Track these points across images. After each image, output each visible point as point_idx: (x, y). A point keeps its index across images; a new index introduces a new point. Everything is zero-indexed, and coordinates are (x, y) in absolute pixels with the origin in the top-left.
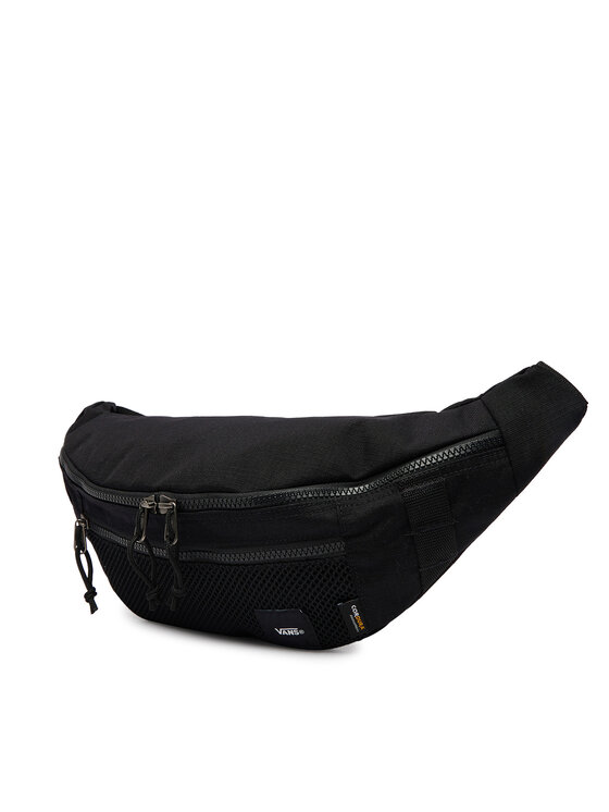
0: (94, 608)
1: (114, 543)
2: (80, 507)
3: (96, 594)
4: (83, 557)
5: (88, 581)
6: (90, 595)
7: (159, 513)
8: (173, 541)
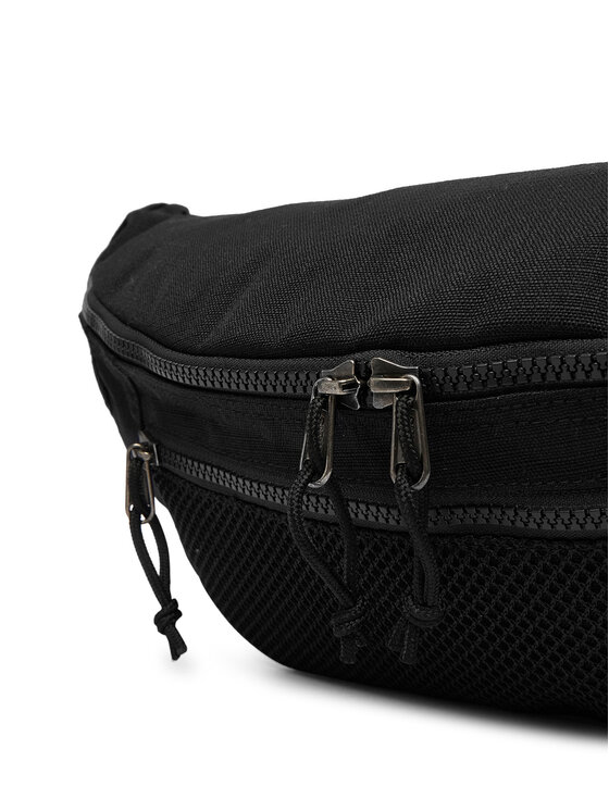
0: (178, 648)
1: (224, 495)
2: (135, 417)
3: (179, 614)
4: (147, 530)
5: (160, 583)
6: (168, 618)
7: (367, 409)
8: (415, 479)
